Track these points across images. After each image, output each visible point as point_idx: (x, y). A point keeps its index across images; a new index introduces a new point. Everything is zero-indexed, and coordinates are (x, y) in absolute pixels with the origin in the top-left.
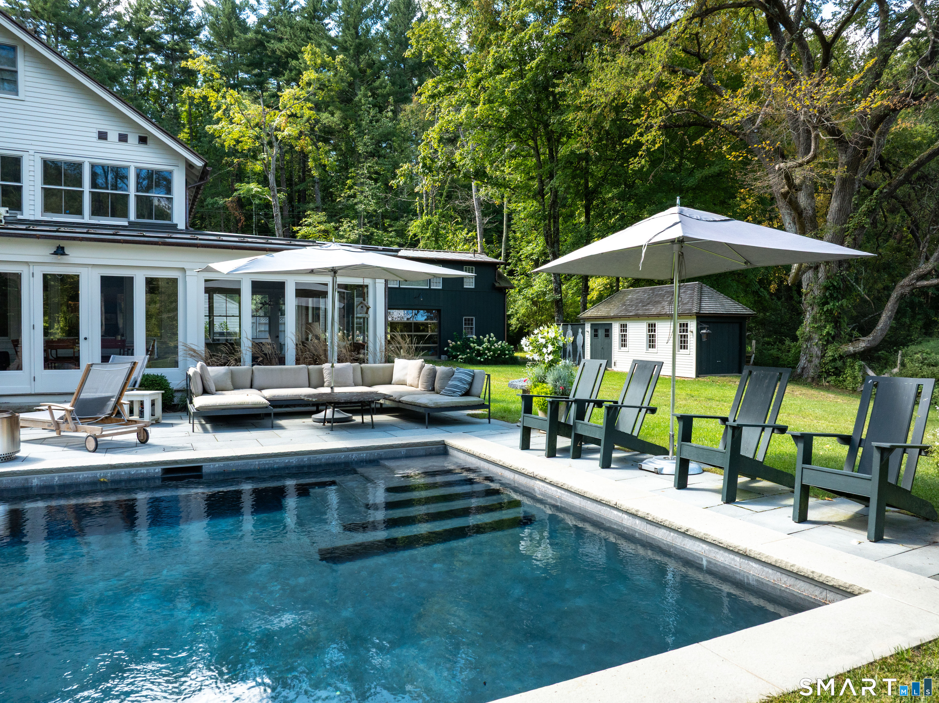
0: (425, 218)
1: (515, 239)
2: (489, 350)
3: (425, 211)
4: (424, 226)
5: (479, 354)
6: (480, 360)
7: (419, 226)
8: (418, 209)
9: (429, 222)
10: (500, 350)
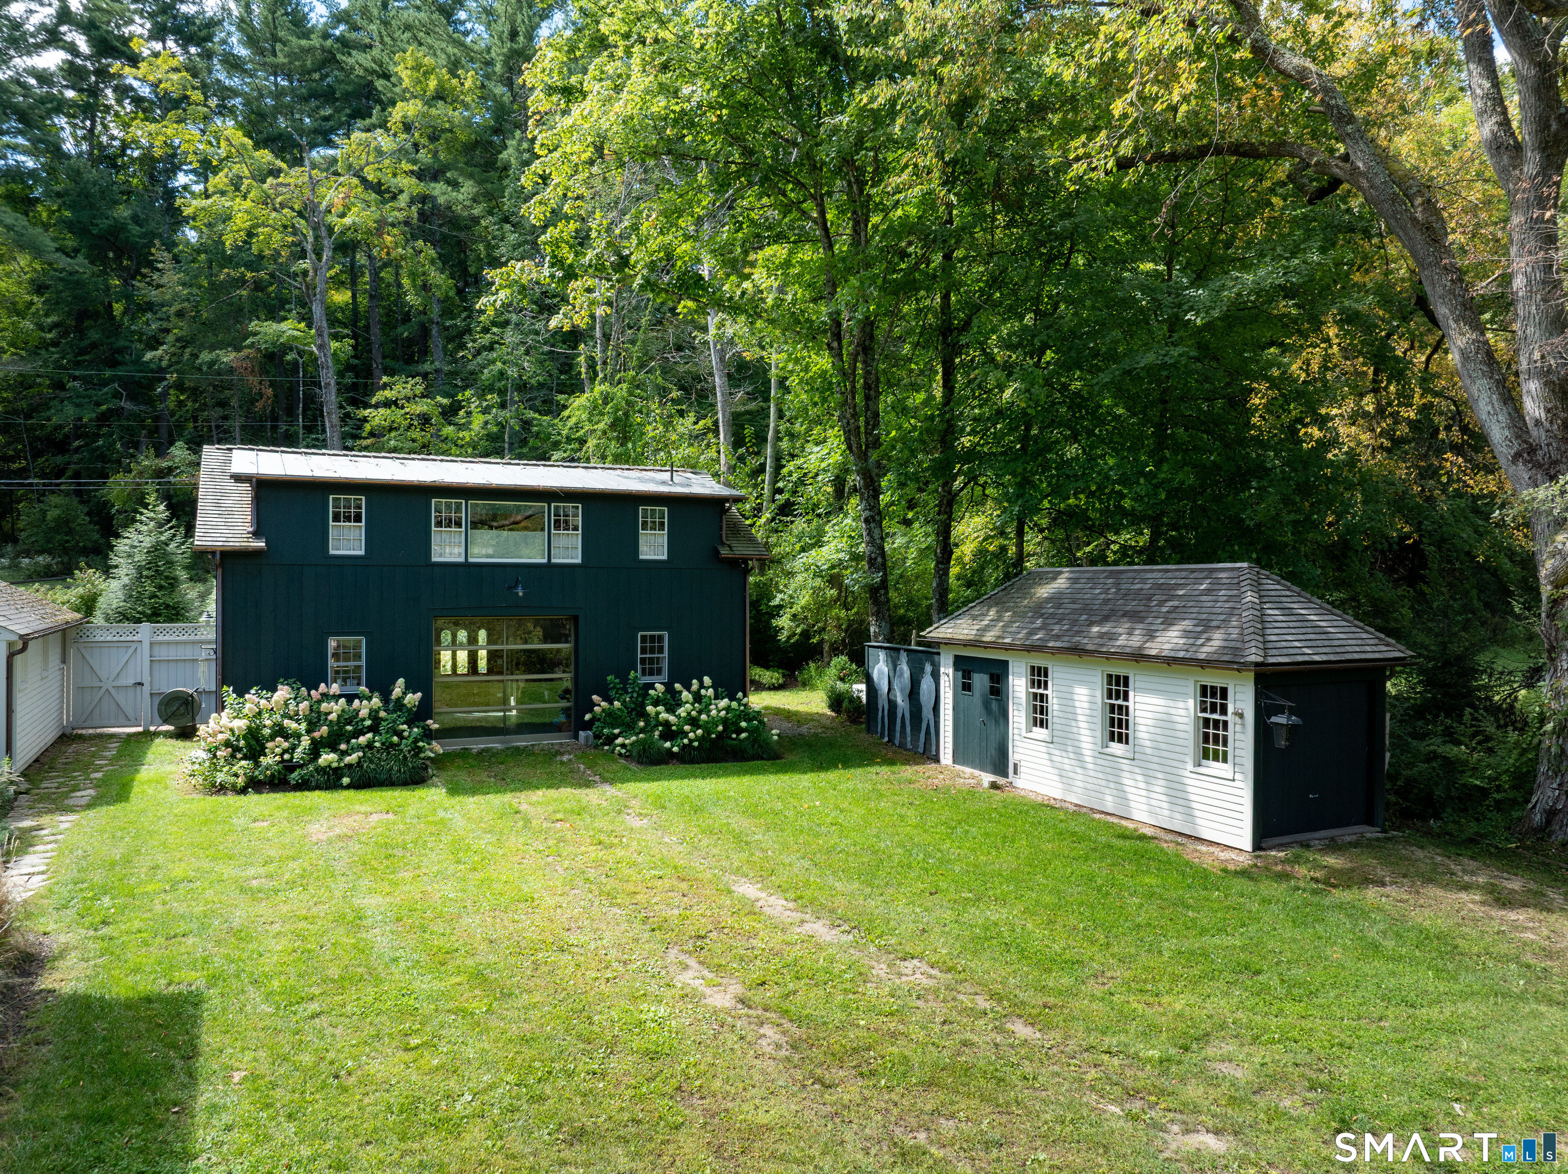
0: (600, 388)
1: (792, 436)
2: (694, 722)
3: (601, 375)
4: (595, 407)
5: (669, 733)
6: (669, 751)
7: (585, 407)
8: (583, 370)
9: (606, 399)
10: (725, 721)
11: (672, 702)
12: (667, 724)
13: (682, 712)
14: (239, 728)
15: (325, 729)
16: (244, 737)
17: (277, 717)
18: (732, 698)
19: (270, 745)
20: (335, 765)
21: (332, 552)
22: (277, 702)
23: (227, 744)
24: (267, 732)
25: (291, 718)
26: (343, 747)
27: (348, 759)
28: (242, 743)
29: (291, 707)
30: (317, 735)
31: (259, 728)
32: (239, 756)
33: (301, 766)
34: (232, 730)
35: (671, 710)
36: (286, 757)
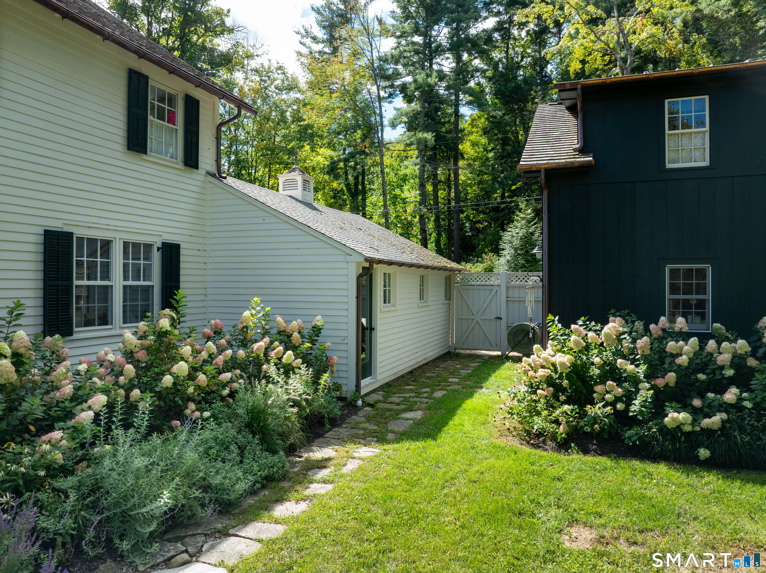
14: (563, 364)
15: (671, 377)
16: (569, 377)
17: (608, 355)
19: (599, 388)
20: (688, 428)
21: (669, 166)
22: (608, 336)
23: (550, 381)
24: (595, 371)
25: (624, 357)
26: (697, 403)
27: (706, 422)
28: (565, 383)
29: (626, 344)
30: (660, 382)
31: (586, 366)
32: (563, 398)
33: (639, 423)
34: (554, 365)
36: (620, 406)
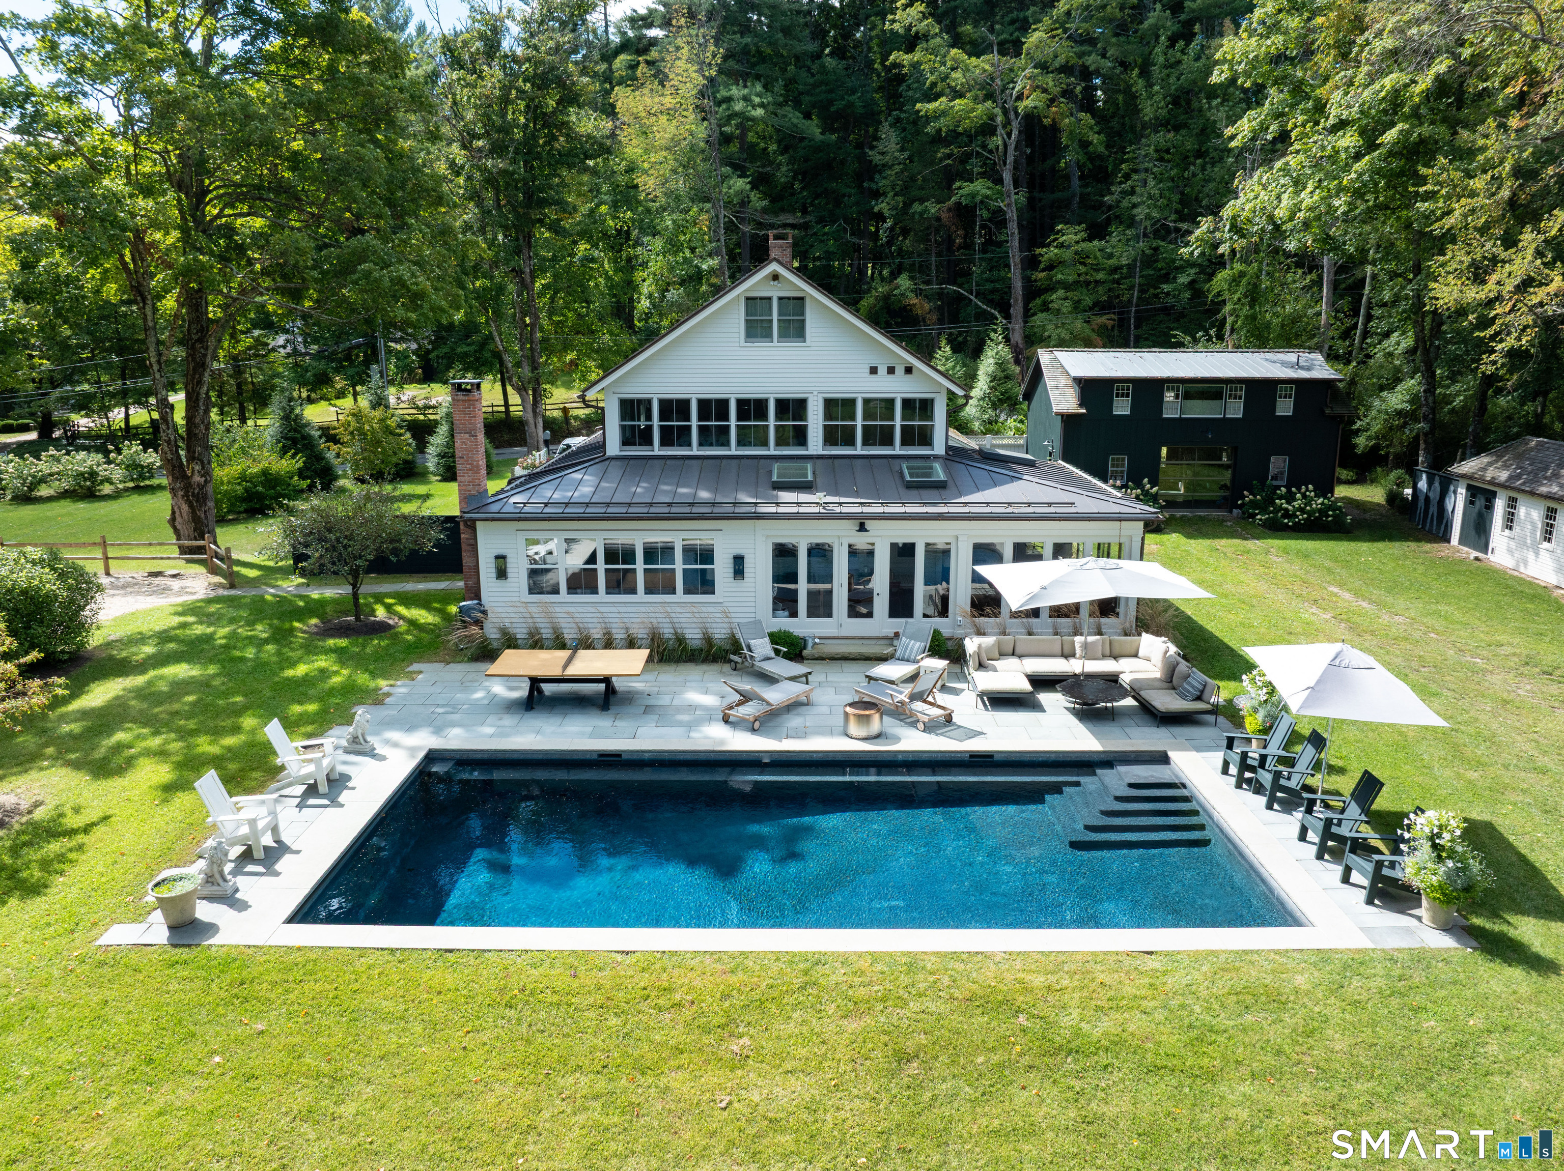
0: (1236, 267)
2: (1302, 510)
3: (1238, 255)
4: (1233, 280)
7: (1226, 280)
9: (1243, 274)
10: (1320, 511)
11: (1290, 498)
12: (1286, 510)
13: (1296, 504)
18: (1325, 497)
21: (1114, 413)
35: (1288, 503)
